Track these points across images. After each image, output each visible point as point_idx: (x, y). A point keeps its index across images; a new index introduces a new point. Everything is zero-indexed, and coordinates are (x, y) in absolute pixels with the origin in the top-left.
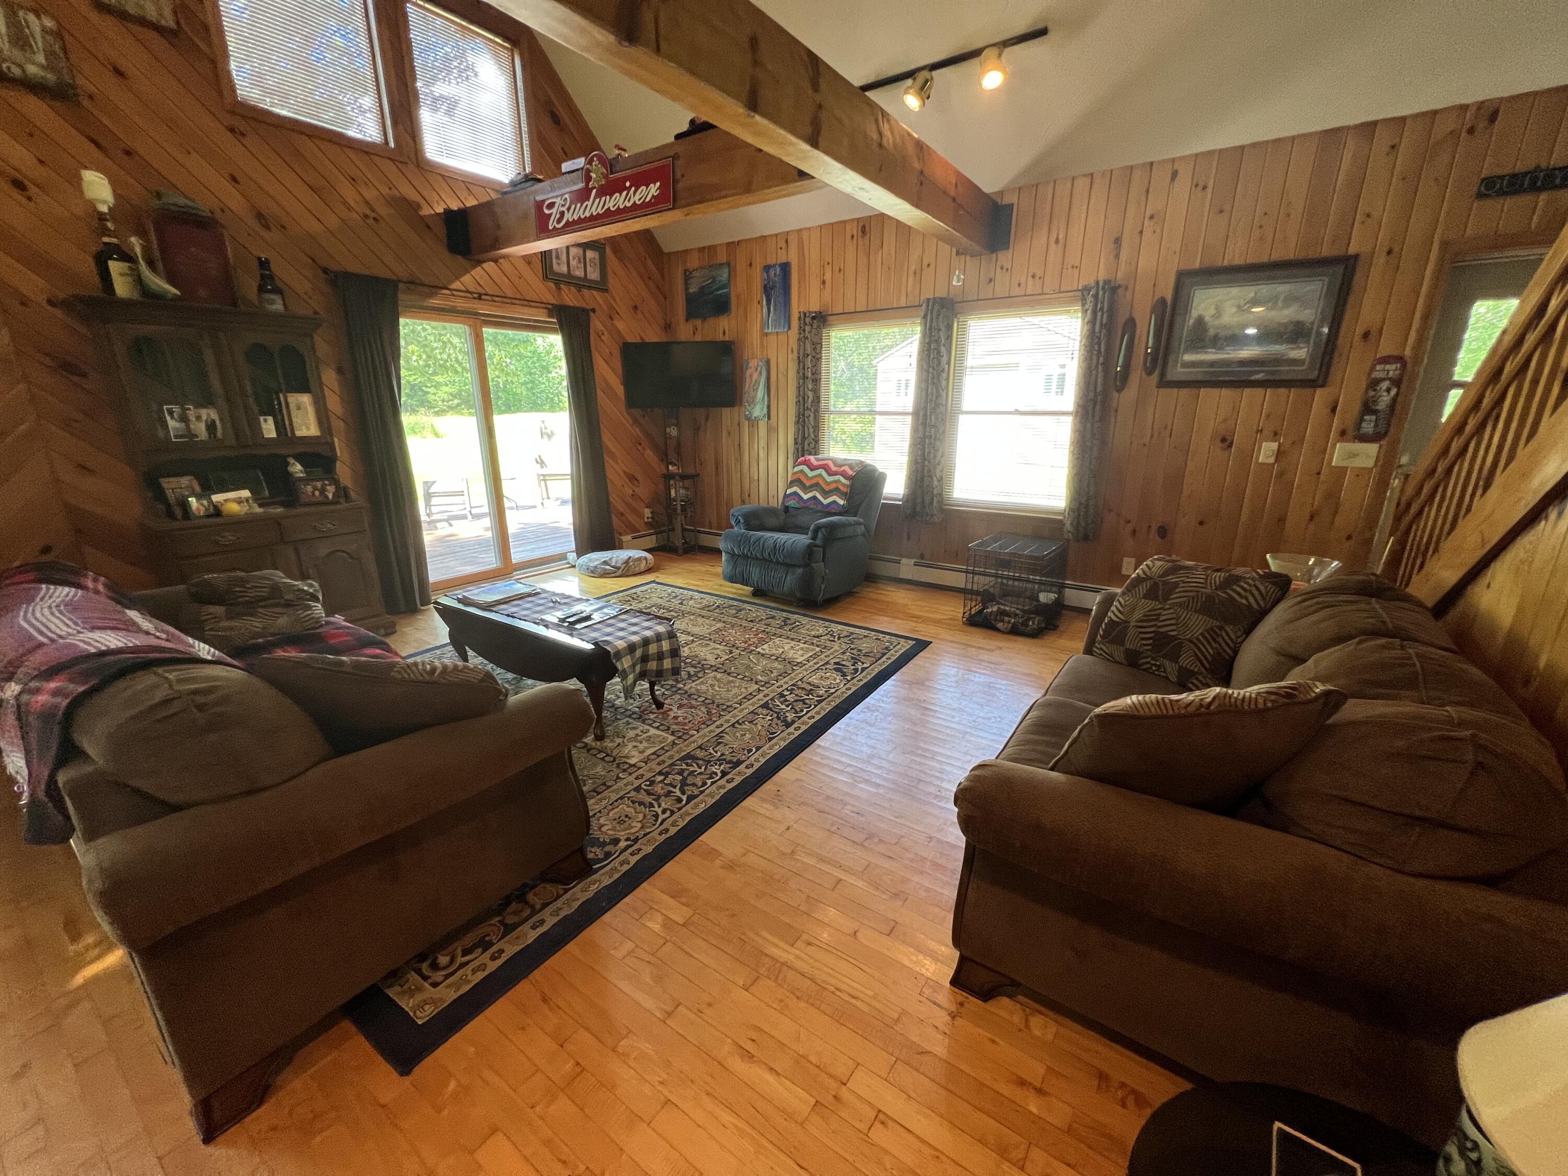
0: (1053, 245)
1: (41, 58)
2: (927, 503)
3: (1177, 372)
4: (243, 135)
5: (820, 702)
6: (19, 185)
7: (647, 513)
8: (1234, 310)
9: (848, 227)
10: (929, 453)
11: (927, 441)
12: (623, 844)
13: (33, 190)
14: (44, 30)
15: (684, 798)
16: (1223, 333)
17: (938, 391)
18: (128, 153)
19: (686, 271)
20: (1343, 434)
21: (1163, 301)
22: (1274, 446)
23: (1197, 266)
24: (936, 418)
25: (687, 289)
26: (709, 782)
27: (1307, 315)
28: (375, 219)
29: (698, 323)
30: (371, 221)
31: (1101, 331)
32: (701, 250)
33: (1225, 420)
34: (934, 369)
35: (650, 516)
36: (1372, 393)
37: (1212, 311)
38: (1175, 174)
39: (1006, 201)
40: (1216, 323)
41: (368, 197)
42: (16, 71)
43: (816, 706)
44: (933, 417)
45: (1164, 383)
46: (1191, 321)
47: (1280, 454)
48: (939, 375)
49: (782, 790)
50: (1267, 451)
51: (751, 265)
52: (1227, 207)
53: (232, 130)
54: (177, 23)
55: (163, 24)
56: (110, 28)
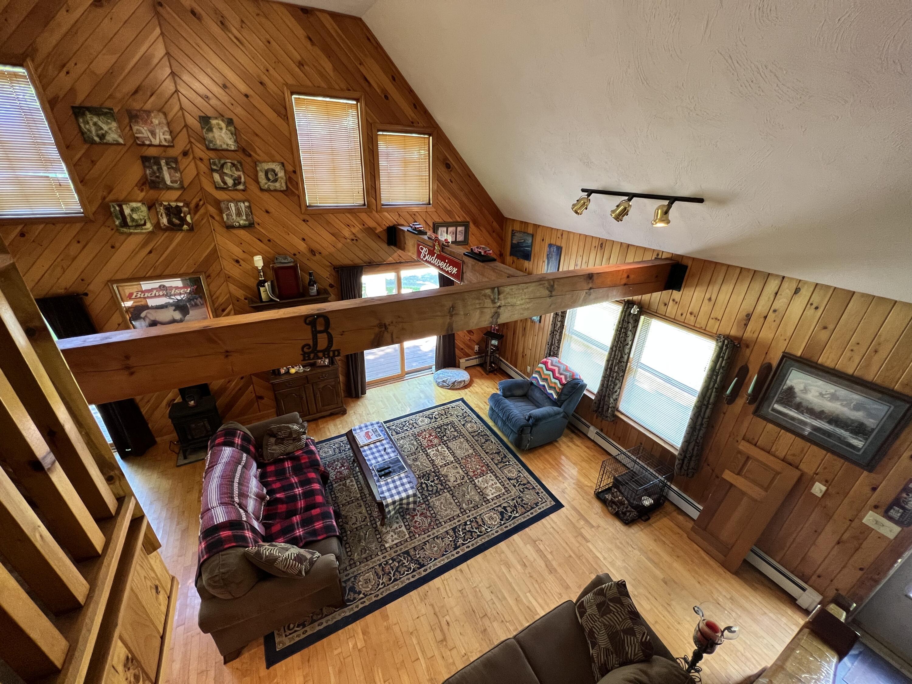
0: (706, 301)
1: (244, 218)
2: (604, 410)
3: (768, 412)
4: (307, 221)
5: (479, 536)
6: (237, 261)
7: (476, 348)
8: (817, 394)
9: (594, 241)
10: (611, 385)
11: (610, 379)
12: (361, 596)
13: (241, 262)
14: (246, 207)
15: (393, 578)
16: (804, 404)
17: (622, 355)
18: (269, 241)
19: (513, 230)
20: (876, 507)
21: (769, 366)
22: (824, 488)
23: (799, 354)
24: (618, 368)
25: (512, 240)
26: (406, 573)
27: (871, 423)
28: (356, 240)
29: (515, 259)
30: (355, 241)
31: (719, 369)
32: (522, 222)
33: (794, 455)
34: (621, 343)
35: (477, 349)
36: (904, 495)
37: (802, 387)
38: (797, 291)
39: (685, 262)
40: (803, 396)
41: (354, 231)
42: (237, 224)
43: (475, 539)
44: (616, 368)
45: (757, 414)
46: (785, 387)
47: (826, 494)
48: (624, 347)
49: (429, 592)
50: (818, 488)
51: (543, 240)
52: (831, 327)
53: (304, 221)
54: (287, 187)
55: (282, 189)
56: (266, 196)
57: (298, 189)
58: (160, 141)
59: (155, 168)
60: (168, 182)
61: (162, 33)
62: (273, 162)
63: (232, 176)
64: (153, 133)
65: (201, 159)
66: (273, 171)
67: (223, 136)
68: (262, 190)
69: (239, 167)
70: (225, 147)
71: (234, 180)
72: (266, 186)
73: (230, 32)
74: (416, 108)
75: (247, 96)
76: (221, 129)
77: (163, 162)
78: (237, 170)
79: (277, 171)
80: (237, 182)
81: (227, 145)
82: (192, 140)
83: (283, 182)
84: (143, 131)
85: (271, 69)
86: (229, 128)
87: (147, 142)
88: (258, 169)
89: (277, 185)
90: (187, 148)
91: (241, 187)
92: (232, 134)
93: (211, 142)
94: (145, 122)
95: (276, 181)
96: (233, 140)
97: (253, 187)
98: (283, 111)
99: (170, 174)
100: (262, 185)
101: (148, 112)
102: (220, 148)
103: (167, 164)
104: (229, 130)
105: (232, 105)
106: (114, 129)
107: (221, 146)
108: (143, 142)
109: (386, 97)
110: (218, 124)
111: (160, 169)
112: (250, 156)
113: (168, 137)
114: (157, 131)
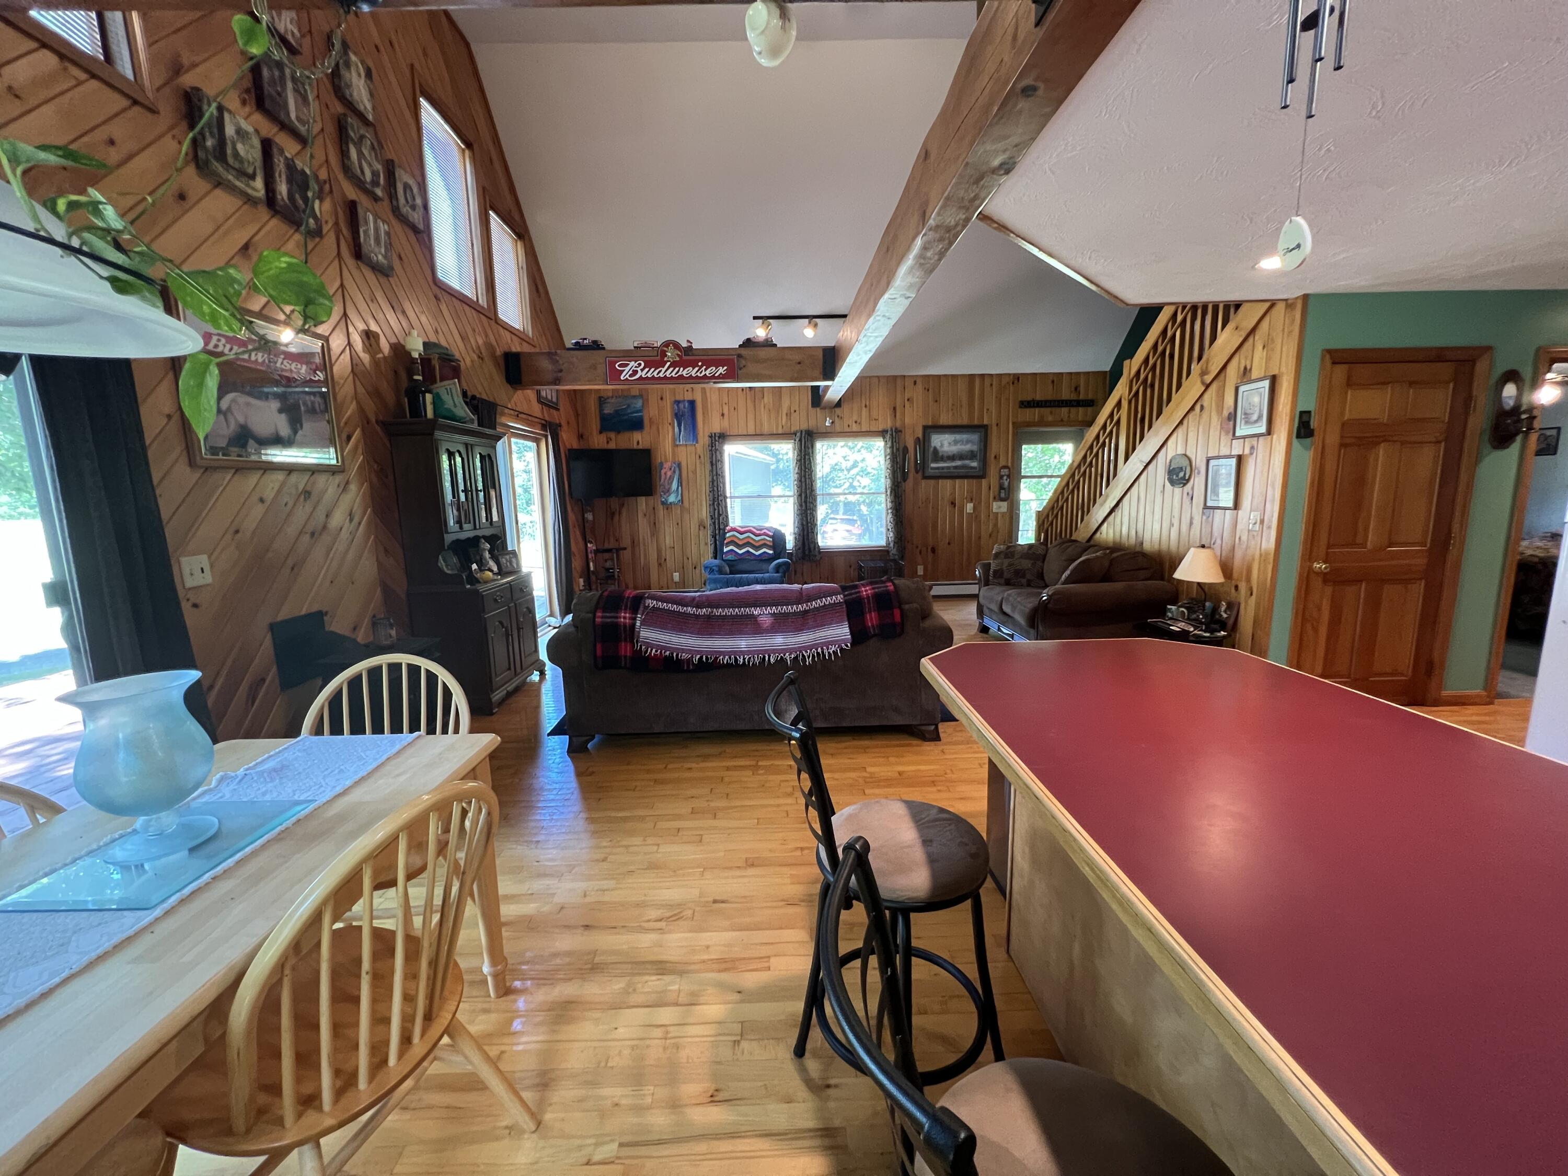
0: (864, 408)
1: (383, 250)
2: (812, 549)
3: (930, 472)
4: (439, 300)
8: (948, 445)
10: (810, 518)
11: (809, 512)
14: (385, 232)
16: (945, 455)
19: (600, 397)
20: (995, 498)
21: (918, 438)
22: (972, 505)
23: (930, 424)
27: (975, 448)
28: (482, 359)
30: (480, 361)
31: (896, 452)
33: (951, 494)
34: (808, 470)
36: (1001, 481)
37: (939, 444)
38: (915, 383)
40: (942, 450)
41: (479, 343)
42: (374, 259)
44: (811, 498)
45: (925, 477)
46: (933, 449)
50: (969, 507)
51: (662, 399)
52: (938, 403)
53: (436, 297)
54: (422, 229)
55: (420, 227)
56: (398, 229)
57: (429, 239)
58: (286, 31)
59: (276, 73)
60: (293, 116)
62: (409, 175)
63: (370, 164)
65: (327, 106)
66: (411, 189)
67: (362, 87)
68: (395, 214)
69: (378, 155)
70: (362, 108)
71: (372, 174)
72: (404, 210)
76: (360, 76)
77: (287, 72)
78: (376, 159)
79: (415, 191)
80: (375, 179)
81: (365, 107)
83: (421, 216)
86: (368, 82)
88: (396, 174)
89: (416, 216)
91: (379, 192)
92: (370, 93)
93: (347, 86)
95: (414, 208)
96: (370, 104)
97: (385, 203)
99: (295, 102)
100: (401, 204)
102: (356, 107)
103: (293, 79)
104: (368, 86)
107: (358, 103)
110: (356, 65)
111: (283, 80)
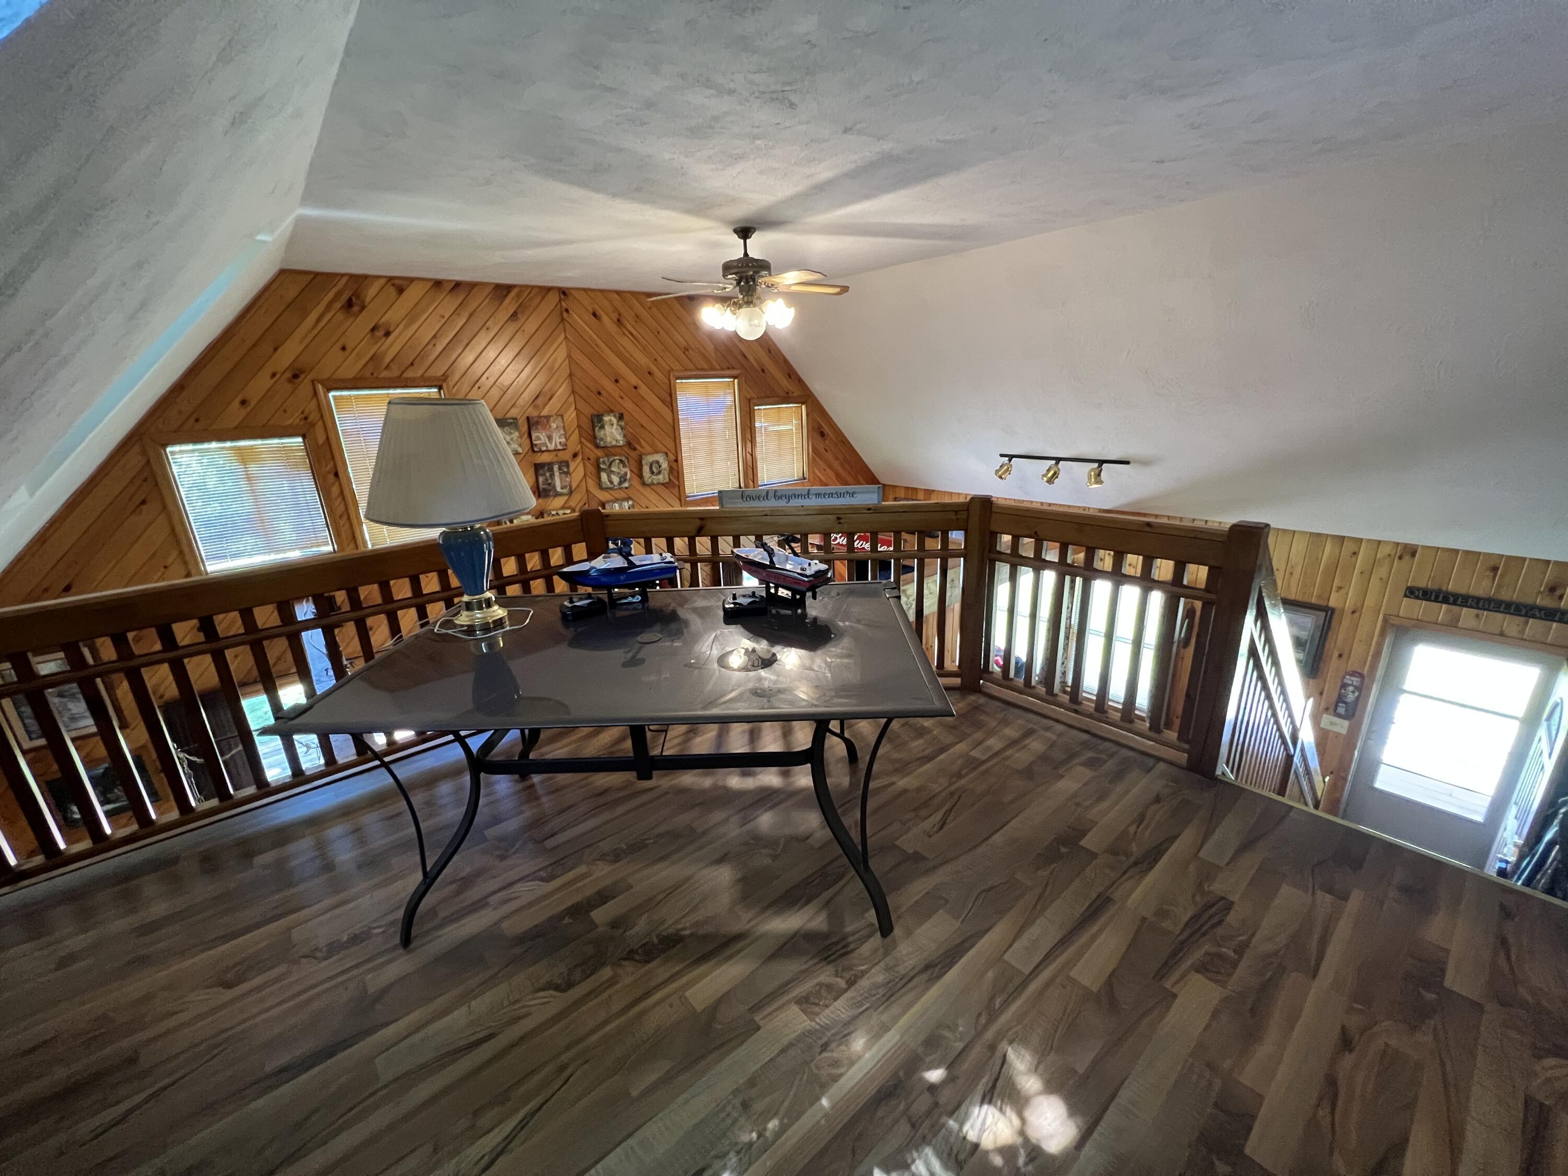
14: (629, 506)
19: (895, 498)
20: (1326, 710)
36: (1343, 691)
54: (670, 479)
55: (665, 481)
56: (647, 492)
57: (678, 480)
58: (556, 445)
59: (548, 474)
60: (559, 489)
61: (566, 338)
62: (656, 452)
63: (619, 473)
64: (550, 438)
65: (589, 459)
66: (658, 462)
67: (614, 431)
68: (644, 484)
69: (626, 463)
70: (614, 443)
71: (620, 478)
72: (650, 480)
73: (625, 327)
74: (790, 377)
75: (636, 388)
76: (612, 425)
77: (556, 468)
78: (624, 466)
79: (661, 461)
80: (623, 479)
81: (617, 441)
82: (583, 440)
83: (666, 473)
84: (542, 437)
85: (659, 359)
86: (620, 423)
87: (544, 449)
88: (643, 462)
89: (660, 477)
90: (577, 450)
91: (626, 485)
92: (622, 429)
93: (602, 439)
94: (544, 429)
95: (659, 473)
96: (622, 435)
97: (636, 483)
98: (668, 399)
99: (561, 480)
100: (646, 480)
101: (548, 418)
102: (610, 445)
103: (560, 469)
104: (620, 426)
105: (622, 398)
106: (514, 439)
107: (611, 443)
108: (540, 449)
109: (763, 371)
110: (610, 420)
111: (552, 476)
112: (635, 449)
113: (563, 440)
114: (554, 435)
